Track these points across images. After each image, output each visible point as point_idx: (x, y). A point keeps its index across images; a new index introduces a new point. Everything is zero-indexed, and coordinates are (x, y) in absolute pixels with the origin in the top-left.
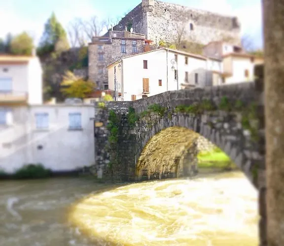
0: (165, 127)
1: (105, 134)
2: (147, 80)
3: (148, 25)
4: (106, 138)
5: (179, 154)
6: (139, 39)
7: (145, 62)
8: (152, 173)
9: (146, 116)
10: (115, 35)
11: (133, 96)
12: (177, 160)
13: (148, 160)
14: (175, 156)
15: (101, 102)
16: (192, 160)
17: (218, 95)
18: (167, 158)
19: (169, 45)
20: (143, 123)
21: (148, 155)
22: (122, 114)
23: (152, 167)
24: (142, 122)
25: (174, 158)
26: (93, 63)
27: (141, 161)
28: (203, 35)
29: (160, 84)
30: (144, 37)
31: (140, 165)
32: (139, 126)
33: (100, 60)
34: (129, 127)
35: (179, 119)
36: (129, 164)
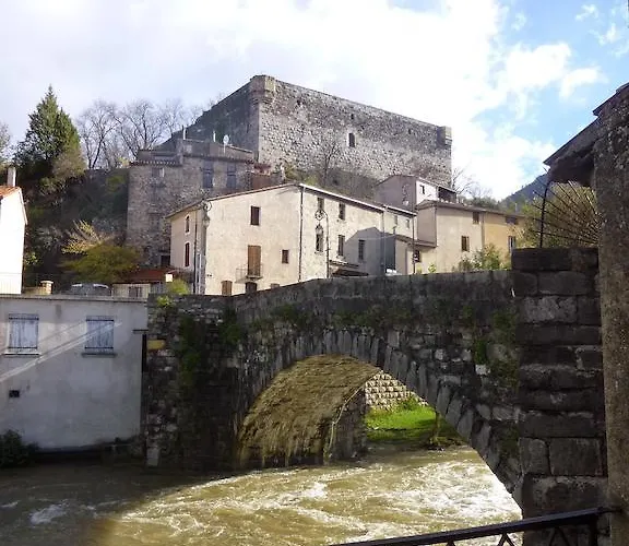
0: (307, 355)
1: (167, 365)
2: (258, 249)
3: (261, 132)
4: (171, 375)
5: (328, 412)
6: (242, 161)
7: (255, 212)
8: (268, 452)
9: (264, 330)
10: (189, 149)
11: (227, 285)
12: (324, 426)
13: (263, 425)
14: (320, 416)
15: (163, 295)
16: (355, 425)
17: (423, 293)
18: (304, 421)
19: (303, 176)
20: (255, 345)
21: (263, 414)
22: (208, 322)
23: (270, 439)
24: (254, 341)
25: (318, 421)
26: (138, 206)
27: (249, 427)
28: (376, 159)
29: (285, 259)
30: (252, 156)
31: (244, 436)
32: (245, 350)
33: (153, 200)
34: (222, 351)
35: (340, 338)
36: (219, 435)
